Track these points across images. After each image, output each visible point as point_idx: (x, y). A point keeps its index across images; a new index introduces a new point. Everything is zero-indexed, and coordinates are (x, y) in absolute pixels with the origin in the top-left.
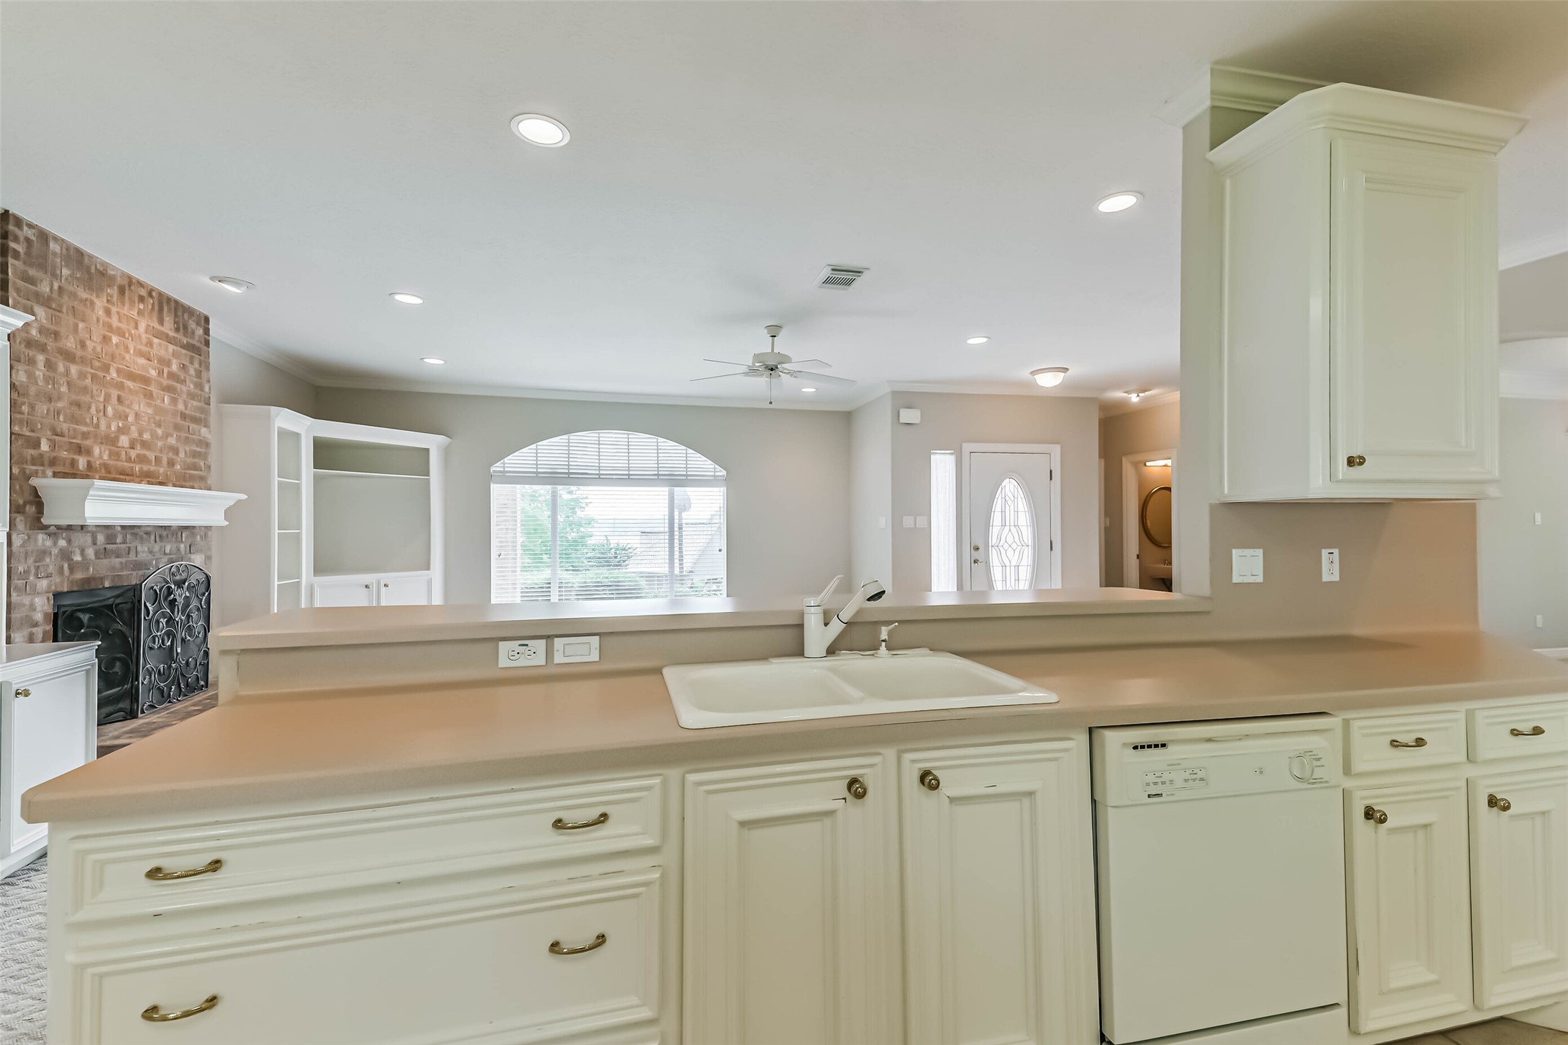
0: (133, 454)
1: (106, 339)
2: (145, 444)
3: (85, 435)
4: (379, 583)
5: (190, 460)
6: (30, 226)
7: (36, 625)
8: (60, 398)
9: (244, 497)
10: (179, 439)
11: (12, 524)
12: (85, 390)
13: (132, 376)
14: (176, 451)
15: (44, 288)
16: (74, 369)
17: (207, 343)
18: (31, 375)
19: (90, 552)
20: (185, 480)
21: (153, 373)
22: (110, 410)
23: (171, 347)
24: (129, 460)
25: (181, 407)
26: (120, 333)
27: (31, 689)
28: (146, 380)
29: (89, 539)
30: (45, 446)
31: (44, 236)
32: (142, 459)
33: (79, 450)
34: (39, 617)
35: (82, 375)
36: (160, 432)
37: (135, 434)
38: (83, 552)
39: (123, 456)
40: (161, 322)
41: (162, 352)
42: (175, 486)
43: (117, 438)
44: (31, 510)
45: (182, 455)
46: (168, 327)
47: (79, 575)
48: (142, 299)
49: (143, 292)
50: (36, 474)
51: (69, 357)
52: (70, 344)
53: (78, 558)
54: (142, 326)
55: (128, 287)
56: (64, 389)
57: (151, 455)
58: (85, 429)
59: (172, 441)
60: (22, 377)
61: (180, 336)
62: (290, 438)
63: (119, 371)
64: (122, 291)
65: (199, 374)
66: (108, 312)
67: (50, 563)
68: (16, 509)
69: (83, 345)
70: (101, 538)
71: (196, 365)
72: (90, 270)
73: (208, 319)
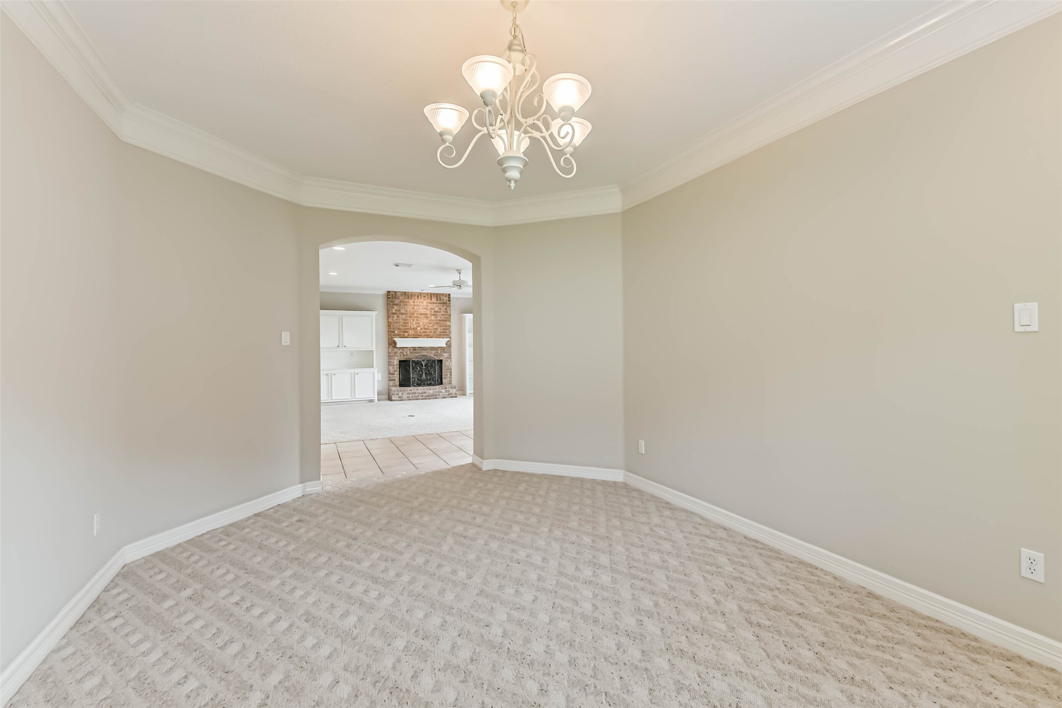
0: (422, 331)
1: (414, 308)
2: (425, 329)
3: (407, 329)
5: (442, 331)
6: (392, 292)
7: (395, 366)
8: (400, 322)
10: (437, 326)
11: (389, 347)
12: (407, 320)
13: (421, 314)
14: (437, 329)
15: (396, 302)
16: (404, 316)
17: (449, 301)
18: (393, 320)
19: (409, 352)
20: (439, 336)
21: (428, 312)
22: (414, 323)
23: (435, 305)
24: (421, 333)
25: (439, 318)
26: (418, 306)
28: (427, 314)
29: (408, 350)
30: (396, 332)
31: (395, 292)
32: (424, 332)
33: (406, 332)
34: (395, 364)
35: (406, 317)
36: (431, 325)
37: (422, 327)
38: (406, 353)
39: (419, 332)
40: (431, 300)
41: (432, 307)
42: (436, 338)
43: (416, 329)
44: (393, 344)
45: (439, 330)
46: (434, 300)
47: (405, 357)
48: (424, 296)
49: (425, 295)
50: (394, 338)
51: (403, 314)
52: (403, 311)
53: (405, 353)
54: (425, 303)
55: (419, 295)
56: (401, 321)
57: (428, 331)
58: (407, 327)
59: (435, 327)
60: (390, 320)
61: (439, 301)
63: (417, 314)
64: (418, 296)
65: (446, 309)
66: (414, 302)
67: (398, 354)
68: (390, 344)
69: (406, 311)
70: (411, 350)
71: (445, 307)
72: (407, 295)
73: (449, 295)
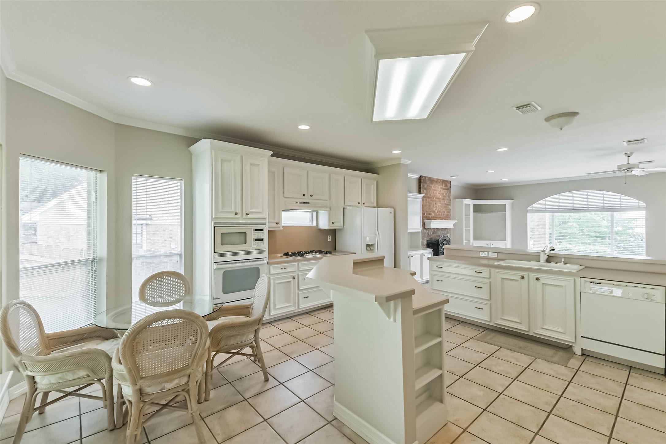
1: (434, 192)
3: (431, 211)
4: (490, 243)
7: (424, 246)
9: (457, 221)
11: (422, 228)
12: (431, 203)
13: (437, 198)
16: (429, 199)
17: (450, 187)
18: (424, 203)
19: (431, 233)
20: (447, 218)
21: (441, 197)
22: (434, 206)
23: (444, 190)
25: (445, 202)
26: (436, 190)
27: (425, 255)
28: (440, 199)
29: (431, 231)
30: (426, 215)
32: (438, 214)
33: (430, 214)
34: (425, 244)
35: (430, 200)
36: (442, 208)
37: (438, 210)
39: (436, 215)
40: (442, 186)
41: (442, 192)
42: (445, 220)
43: (435, 211)
44: (424, 226)
45: (446, 213)
46: (443, 187)
47: (430, 237)
48: (439, 182)
49: (439, 181)
50: (425, 219)
54: (439, 188)
55: (437, 181)
56: (428, 204)
57: (440, 213)
58: (430, 210)
59: (444, 210)
61: (445, 187)
62: (468, 205)
63: (435, 198)
64: (436, 182)
65: (449, 194)
66: (434, 187)
67: (426, 235)
68: (422, 225)
69: (430, 195)
70: (433, 230)
71: (448, 193)
72: (431, 180)
73: (451, 182)
